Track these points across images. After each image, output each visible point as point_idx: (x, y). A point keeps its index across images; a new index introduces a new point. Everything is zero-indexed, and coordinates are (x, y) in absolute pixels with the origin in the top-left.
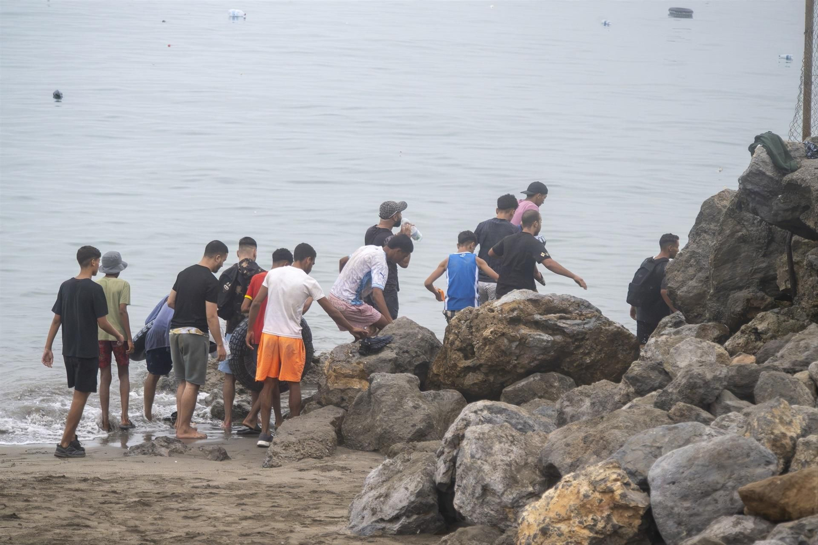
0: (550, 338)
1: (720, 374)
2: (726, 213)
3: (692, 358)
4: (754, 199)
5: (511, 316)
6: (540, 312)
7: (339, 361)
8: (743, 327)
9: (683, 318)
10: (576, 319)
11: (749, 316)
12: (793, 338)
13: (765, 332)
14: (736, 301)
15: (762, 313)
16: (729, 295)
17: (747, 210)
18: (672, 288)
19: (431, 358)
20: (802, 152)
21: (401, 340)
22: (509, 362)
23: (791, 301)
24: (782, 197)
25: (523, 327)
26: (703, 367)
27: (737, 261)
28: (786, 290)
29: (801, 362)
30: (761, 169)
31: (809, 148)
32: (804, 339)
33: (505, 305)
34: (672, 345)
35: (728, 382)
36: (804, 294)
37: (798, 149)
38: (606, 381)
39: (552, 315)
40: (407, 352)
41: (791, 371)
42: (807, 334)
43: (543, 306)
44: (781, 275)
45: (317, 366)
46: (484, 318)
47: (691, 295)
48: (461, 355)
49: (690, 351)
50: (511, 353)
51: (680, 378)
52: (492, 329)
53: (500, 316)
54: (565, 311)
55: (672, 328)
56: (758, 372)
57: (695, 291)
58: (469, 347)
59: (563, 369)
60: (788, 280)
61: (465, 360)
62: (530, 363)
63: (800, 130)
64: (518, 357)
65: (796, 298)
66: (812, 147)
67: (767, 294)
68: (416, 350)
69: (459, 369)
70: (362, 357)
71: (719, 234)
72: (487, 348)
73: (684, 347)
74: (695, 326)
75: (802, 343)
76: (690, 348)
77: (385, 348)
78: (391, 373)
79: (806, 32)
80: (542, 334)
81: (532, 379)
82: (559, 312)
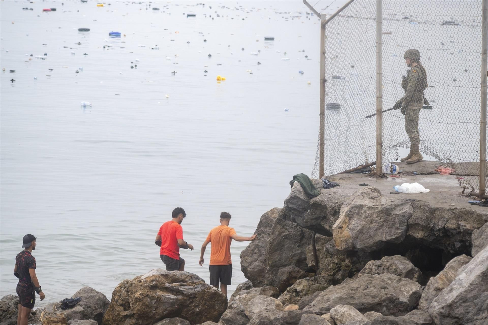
0: (175, 297)
1: (279, 316)
2: (276, 222)
3: (262, 307)
4: (293, 213)
5: (152, 285)
6: (168, 282)
7: (49, 313)
8: (288, 289)
9: (251, 284)
10: (190, 285)
11: (291, 282)
12: (320, 294)
13: (301, 291)
14: (282, 273)
15: (300, 280)
16: (278, 270)
17: (290, 220)
18: (244, 266)
19: (104, 310)
20: (321, 185)
21: (86, 300)
22: (150, 312)
23: (316, 273)
24: (310, 211)
25: (159, 291)
26: (269, 312)
27: (283, 250)
28: (312, 266)
29: (325, 308)
30: (297, 195)
31: (325, 182)
32: (327, 295)
33: (148, 278)
34: (249, 300)
35: (283, 321)
36: (323, 269)
37: (319, 183)
38: (210, 322)
39: (176, 283)
40: (90, 307)
41: (319, 314)
42: (328, 292)
43: (171, 278)
44: (309, 257)
45: (35, 316)
46: (135, 286)
47: (256, 270)
48: (122, 308)
49: (260, 303)
50: (151, 307)
51: (255, 319)
52: (140, 293)
53: (145, 284)
54: (183, 281)
55: (245, 290)
56: (300, 315)
57: (258, 268)
58: (127, 303)
59: (183, 315)
60: (313, 260)
61: (125, 311)
62: (163, 312)
63: (318, 172)
64: (156, 309)
65: (318, 271)
66: (327, 182)
67: (300, 268)
68: (95, 305)
69: (121, 317)
70: (63, 310)
71: (272, 234)
72: (138, 304)
73: (257, 301)
74: (259, 289)
75: (325, 297)
76: (260, 301)
77: (77, 305)
78: (81, 320)
79: (321, 114)
80: (170, 295)
81: (165, 322)
82: (180, 282)
